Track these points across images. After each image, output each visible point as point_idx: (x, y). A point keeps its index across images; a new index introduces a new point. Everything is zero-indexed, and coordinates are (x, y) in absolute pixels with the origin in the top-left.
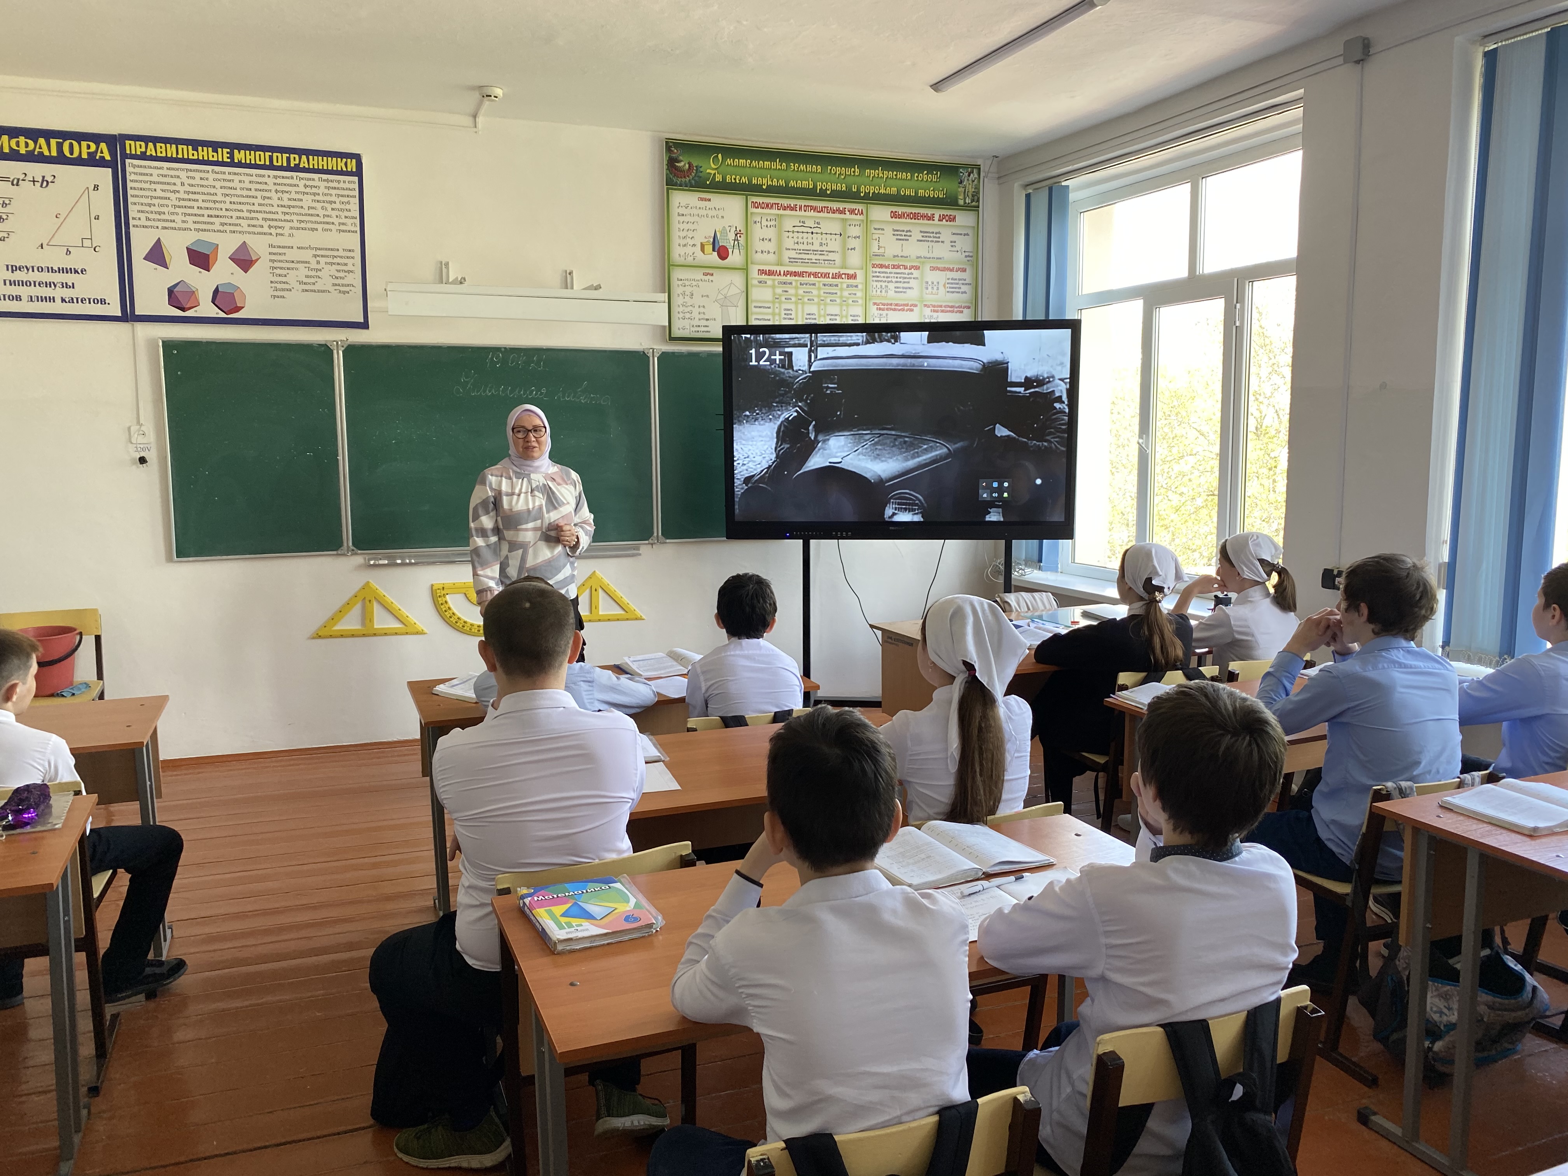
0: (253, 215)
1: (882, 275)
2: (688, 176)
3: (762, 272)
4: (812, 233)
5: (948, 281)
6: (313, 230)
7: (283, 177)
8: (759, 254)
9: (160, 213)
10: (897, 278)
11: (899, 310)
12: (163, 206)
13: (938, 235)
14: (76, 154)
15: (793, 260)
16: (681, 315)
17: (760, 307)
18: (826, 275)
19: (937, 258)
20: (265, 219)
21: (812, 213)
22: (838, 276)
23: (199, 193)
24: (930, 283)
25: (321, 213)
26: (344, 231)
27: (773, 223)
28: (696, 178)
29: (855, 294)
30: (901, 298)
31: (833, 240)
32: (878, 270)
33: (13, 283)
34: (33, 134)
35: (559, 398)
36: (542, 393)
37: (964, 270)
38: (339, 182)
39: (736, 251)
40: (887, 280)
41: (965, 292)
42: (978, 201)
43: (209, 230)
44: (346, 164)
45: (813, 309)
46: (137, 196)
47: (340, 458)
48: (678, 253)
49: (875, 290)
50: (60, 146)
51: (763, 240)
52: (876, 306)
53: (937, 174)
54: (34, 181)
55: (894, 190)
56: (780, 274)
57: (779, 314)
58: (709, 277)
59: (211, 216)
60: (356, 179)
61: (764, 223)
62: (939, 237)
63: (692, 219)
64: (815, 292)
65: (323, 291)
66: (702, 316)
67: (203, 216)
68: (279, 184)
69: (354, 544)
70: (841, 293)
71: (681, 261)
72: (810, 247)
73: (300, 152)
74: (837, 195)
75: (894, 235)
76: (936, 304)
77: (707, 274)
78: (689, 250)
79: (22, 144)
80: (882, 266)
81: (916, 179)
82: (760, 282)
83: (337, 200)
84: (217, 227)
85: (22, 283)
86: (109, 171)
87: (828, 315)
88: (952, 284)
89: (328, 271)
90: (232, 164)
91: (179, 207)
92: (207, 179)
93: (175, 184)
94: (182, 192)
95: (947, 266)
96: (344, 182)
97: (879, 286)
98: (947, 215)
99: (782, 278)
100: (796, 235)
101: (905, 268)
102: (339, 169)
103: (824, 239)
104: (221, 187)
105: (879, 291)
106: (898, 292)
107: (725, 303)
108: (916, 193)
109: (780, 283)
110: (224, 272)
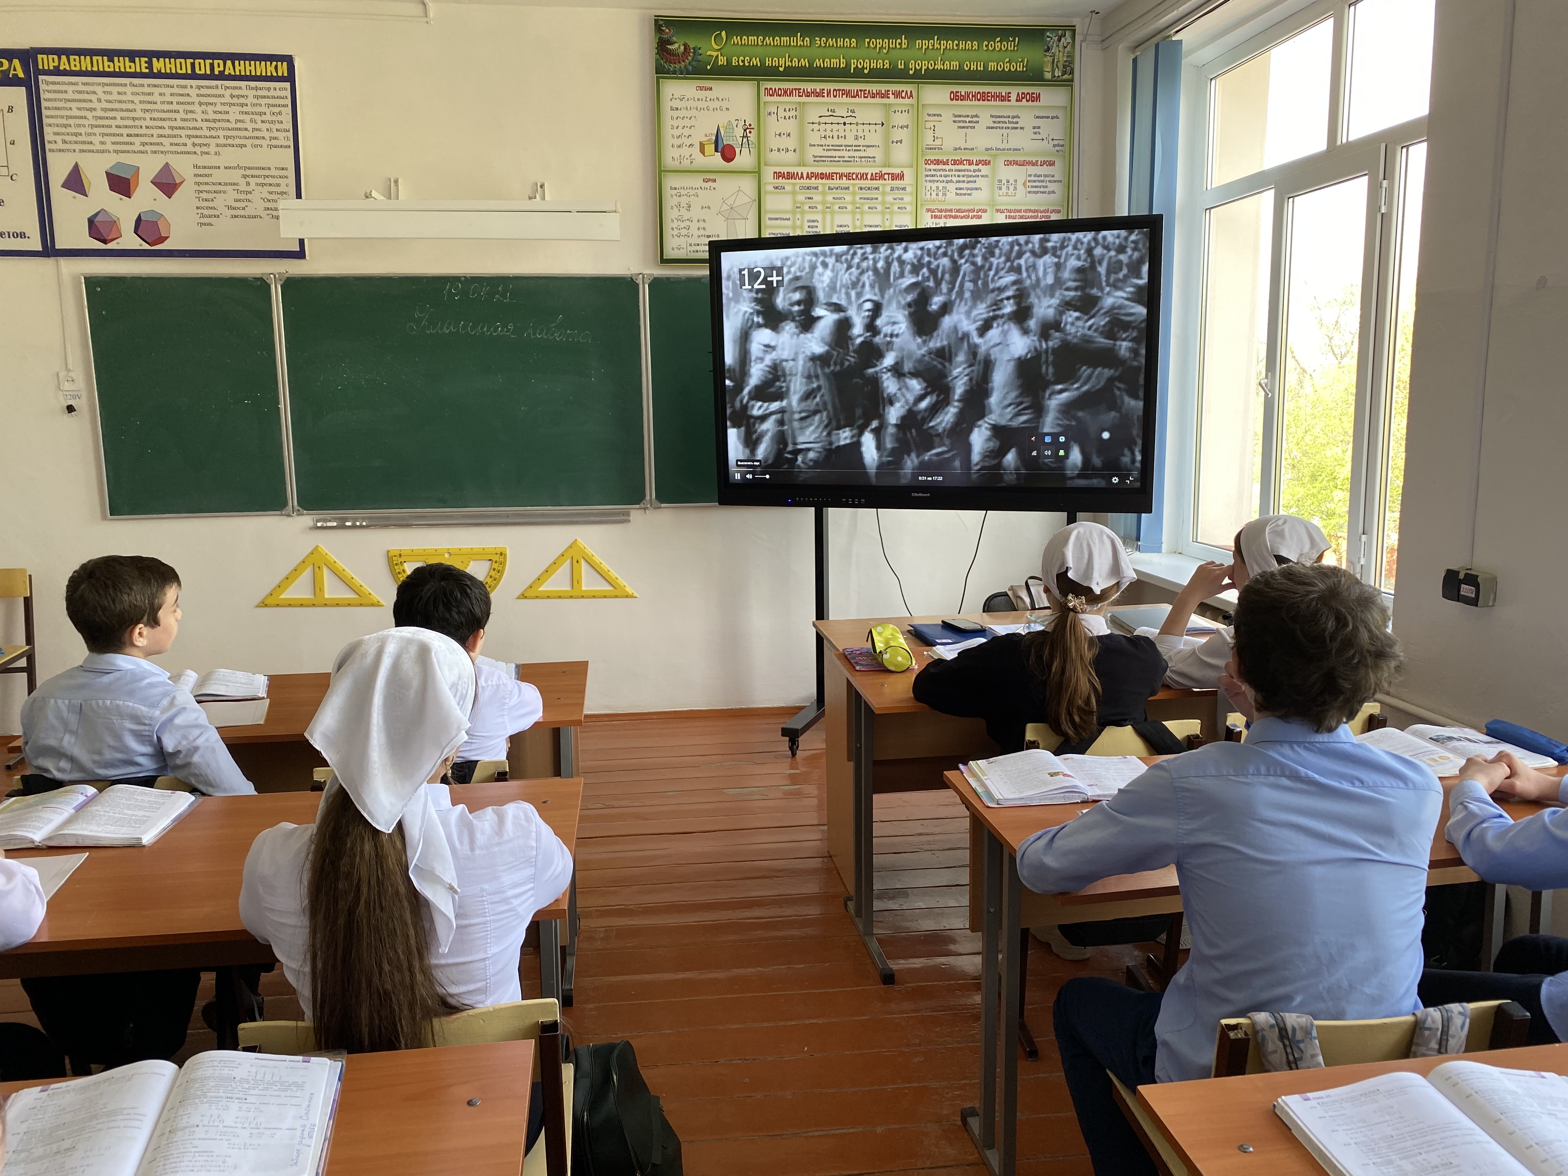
0: (176, 132)
1: (938, 173)
2: (684, 61)
3: (778, 175)
4: (845, 124)
5: (1029, 178)
6: (242, 146)
7: (207, 87)
8: (775, 153)
9: (76, 135)
10: (959, 176)
11: (962, 218)
12: (79, 126)
13: (1015, 120)
15: (818, 160)
16: (676, 232)
17: (777, 219)
18: (863, 176)
19: (1015, 150)
20: (189, 137)
21: (845, 99)
22: (881, 176)
23: (116, 110)
24: (1004, 181)
25: (250, 126)
26: (275, 147)
27: (793, 113)
28: (694, 63)
29: (903, 199)
30: (964, 202)
31: (873, 131)
32: (932, 167)
35: (529, 335)
36: (508, 330)
37: (1051, 164)
38: (269, 89)
39: (745, 150)
40: (945, 179)
41: (1053, 192)
42: (1072, 72)
44: (276, 68)
45: (846, 220)
46: (52, 117)
47: (282, 406)
48: (671, 156)
49: (928, 194)
51: (780, 135)
52: (929, 214)
53: (1014, 40)
55: (955, 65)
56: (802, 177)
57: (801, 227)
58: (710, 184)
59: (131, 135)
60: (287, 85)
61: (781, 114)
62: (1017, 123)
63: (688, 114)
64: (848, 198)
65: (255, 217)
66: (702, 232)
67: (122, 135)
68: (202, 96)
69: (299, 504)
70: (883, 198)
71: (675, 165)
72: (841, 141)
73: (224, 57)
74: (877, 75)
75: (955, 122)
76: (1013, 208)
77: (709, 180)
78: (685, 151)
80: (938, 162)
81: (985, 48)
82: (776, 188)
83: (268, 111)
84: (137, 147)
86: (23, 90)
87: (866, 226)
88: (1034, 181)
89: (259, 193)
90: (151, 75)
91: (96, 126)
92: (125, 93)
93: (91, 101)
94: (99, 110)
95: (1027, 159)
96: (275, 89)
97: (934, 188)
98: (1028, 93)
99: (805, 181)
100: (823, 126)
101: (970, 163)
102: (269, 74)
103: (860, 131)
104: (140, 102)
105: (934, 194)
106: (961, 194)
107: (731, 214)
108: (986, 66)
109: (802, 188)
110: (146, 198)
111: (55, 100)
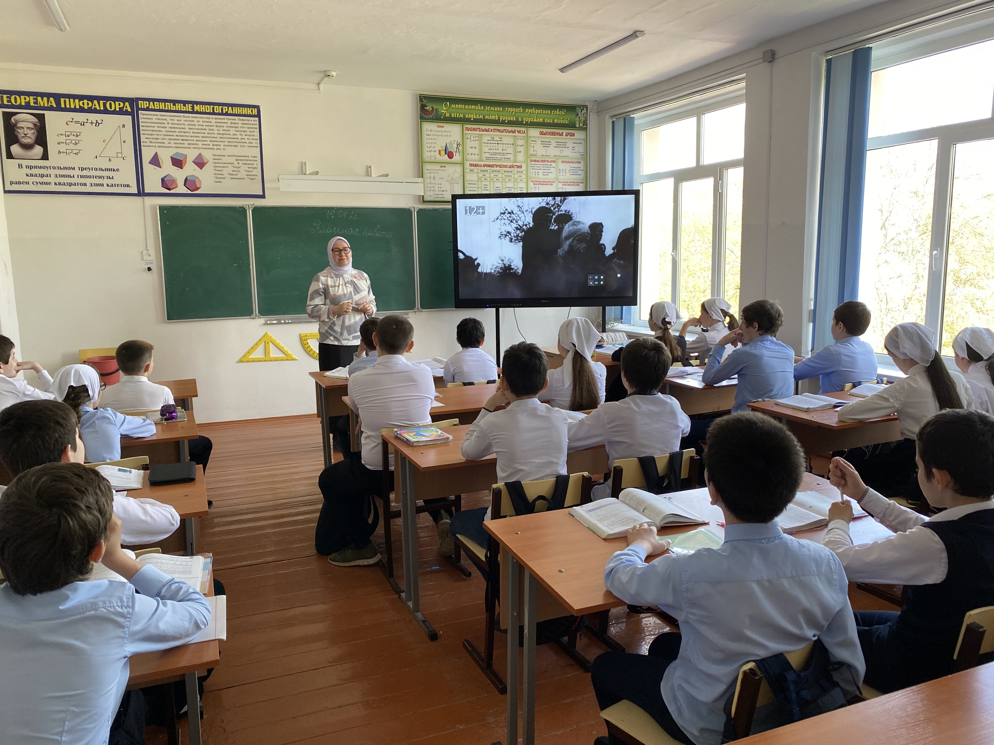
0: (205, 139)
1: (536, 166)
2: (432, 114)
3: (471, 165)
4: (498, 144)
5: (571, 169)
6: (236, 146)
7: (220, 119)
8: (470, 155)
9: (156, 139)
10: (544, 167)
11: (545, 184)
12: (158, 135)
13: (565, 144)
14: (113, 109)
15: (488, 159)
16: (429, 189)
17: (471, 184)
18: (506, 166)
19: (565, 156)
20: (211, 141)
21: (498, 133)
22: (512, 166)
23: (176, 128)
24: (561, 170)
25: (240, 137)
26: (251, 147)
27: (477, 138)
28: (436, 115)
29: (522, 176)
30: (546, 178)
31: (509, 147)
32: (533, 163)
33: (82, 177)
34: (91, 98)
36: (356, 232)
37: (579, 163)
38: (248, 120)
39: (458, 154)
40: (538, 168)
41: (580, 175)
42: (587, 125)
43: (182, 148)
44: (252, 111)
45: (499, 184)
46: (145, 130)
47: (251, 267)
48: (427, 155)
49: (532, 174)
50: (105, 105)
51: (472, 148)
52: (532, 183)
53: (564, 111)
54: (92, 123)
55: (541, 120)
56: (481, 166)
57: (481, 188)
58: (443, 168)
59: (183, 140)
60: (257, 119)
61: (472, 138)
63: (434, 137)
64: (500, 176)
65: (242, 179)
66: (440, 189)
67: (179, 140)
68: (218, 123)
69: (259, 313)
70: (514, 176)
71: (428, 159)
72: (496, 151)
73: (228, 105)
74: (511, 123)
75: (542, 144)
76: (565, 181)
77: (443, 167)
78: (433, 154)
79: (86, 104)
80: (535, 161)
81: (553, 113)
82: (470, 170)
83: (248, 130)
84: (186, 146)
85: (86, 177)
86: (130, 117)
87: (507, 188)
88: (573, 170)
89: (244, 168)
90: (193, 112)
91: (167, 135)
92: (181, 120)
93: (164, 123)
94: (168, 127)
95: (570, 160)
96: (251, 121)
97: (534, 172)
98: (570, 133)
99: (482, 168)
100: (489, 145)
101: (548, 162)
102: (249, 114)
103: (504, 147)
104: (188, 125)
105: (534, 174)
106: (544, 175)
107: (452, 182)
108: (553, 121)
109: (481, 171)
110: (190, 169)
111: (147, 122)
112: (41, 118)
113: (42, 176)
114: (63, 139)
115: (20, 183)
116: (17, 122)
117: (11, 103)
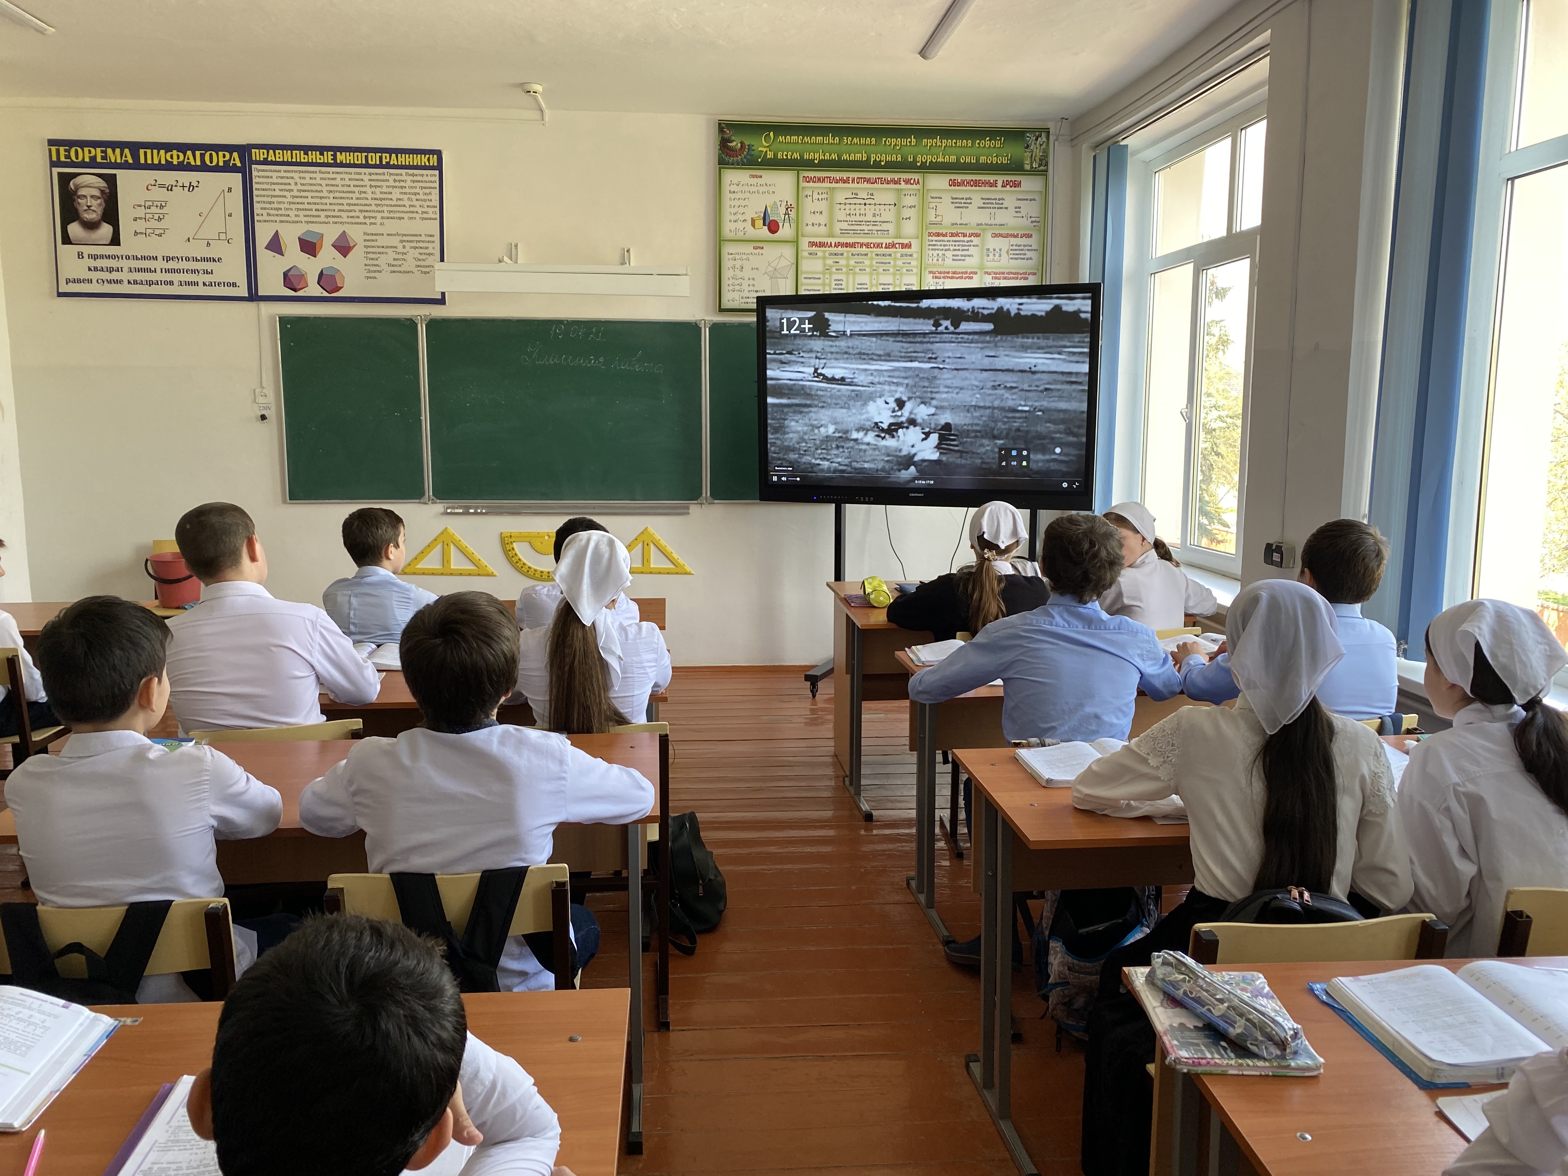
0: (352, 208)
1: (939, 243)
2: (740, 155)
3: (812, 244)
4: (865, 204)
5: (1011, 248)
6: (400, 218)
7: (376, 174)
8: (810, 227)
9: (277, 209)
10: (955, 245)
11: (957, 278)
12: (280, 203)
13: (1000, 202)
14: (215, 163)
15: (844, 232)
16: (731, 288)
17: (810, 278)
18: (879, 246)
19: (1000, 225)
20: (361, 211)
21: (866, 185)
22: (893, 245)
23: (308, 191)
24: (991, 250)
25: (407, 203)
26: (426, 219)
27: (824, 196)
28: (748, 157)
29: (910, 263)
30: (959, 266)
31: (887, 210)
32: (934, 238)
33: (168, 271)
34: (182, 148)
35: (615, 367)
36: (600, 362)
37: (1029, 236)
38: (422, 175)
39: (787, 225)
40: (944, 248)
41: (1031, 259)
42: (1046, 165)
43: (316, 222)
44: (429, 159)
45: (864, 279)
46: (260, 196)
47: (423, 418)
48: (729, 228)
50: (202, 156)
51: (814, 213)
52: (931, 275)
53: (1000, 140)
54: (183, 186)
55: (953, 158)
56: (831, 245)
57: (830, 285)
58: (759, 250)
59: (318, 210)
60: (437, 172)
61: (816, 196)
62: (1002, 204)
63: (743, 196)
64: (867, 262)
65: (408, 272)
66: (751, 288)
67: (312, 210)
68: (373, 180)
69: (434, 495)
70: (895, 262)
71: (732, 235)
72: (862, 218)
73: (390, 151)
74: (891, 166)
75: (952, 203)
76: (998, 271)
77: (758, 247)
78: (740, 225)
79: (175, 157)
80: (938, 235)
81: (977, 146)
82: (811, 254)
83: (421, 192)
84: (323, 219)
85: (173, 271)
86: (239, 176)
87: (880, 284)
88: (1016, 250)
89: (413, 254)
90: (336, 165)
91: (294, 203)
92: (315, 178)
93: (290, 184)
94: (295, 191)
95: (1010, 232)
96: (427, 175)
97: (935, 255)
98: (1011, 181)
99: (833, 249)
100: (848, 206)
101: (964, 235)
102: (423, 164)
103: (877, 210)
104: (326, 185)
105: (935, 259)
106: (956, 260)
107: (774, 275)
108: (978, 160)
109: (831, 254)
110: (328, 257)
111: (263, 183)
112: (111, 181)
113: (111, 270)
114: (141, 212)
115: (79, 281)
116: (77, 188)
117: (70, 158)
